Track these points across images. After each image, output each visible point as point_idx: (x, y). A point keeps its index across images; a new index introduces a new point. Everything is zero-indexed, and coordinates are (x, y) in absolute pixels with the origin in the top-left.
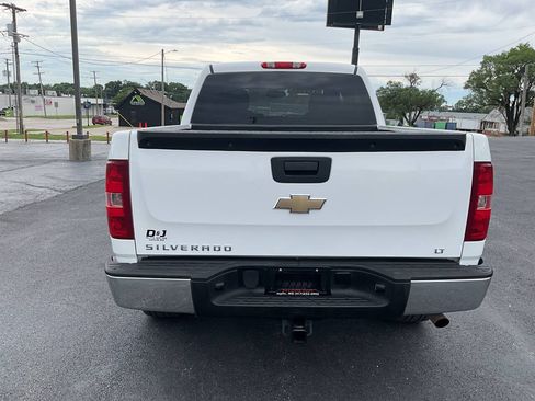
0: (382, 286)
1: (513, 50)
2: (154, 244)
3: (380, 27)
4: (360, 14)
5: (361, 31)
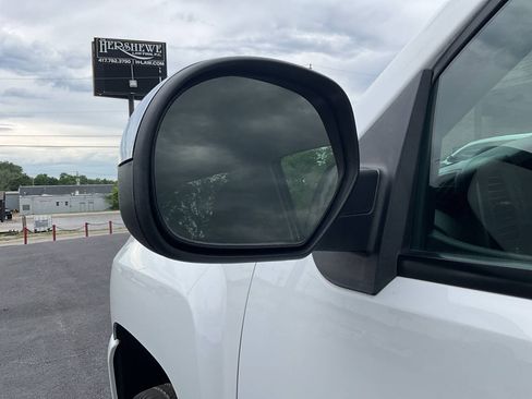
4: (133, 83)
5: (135, 101)
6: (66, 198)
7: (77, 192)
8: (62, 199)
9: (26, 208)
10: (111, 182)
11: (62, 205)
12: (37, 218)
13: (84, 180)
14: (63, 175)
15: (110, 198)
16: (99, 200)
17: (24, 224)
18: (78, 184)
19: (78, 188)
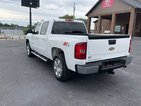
0: (122, 62)
1: (65, 16)
2: (89, 60)
3: (36, 7)
4: (31, 4)
5: (31, 8)
6: (13, 31)
7: (16, 29)
8: (12, 31)
9: (3, 32)
10: (25, 27)
11: (12, 32)
12: (8, 35)
13: (18, 26)
14: (12, 24)
15: (24, 31)
16: (22, 32)
17: (5, 36)
18: (16, 27)
19: (16, 28)
